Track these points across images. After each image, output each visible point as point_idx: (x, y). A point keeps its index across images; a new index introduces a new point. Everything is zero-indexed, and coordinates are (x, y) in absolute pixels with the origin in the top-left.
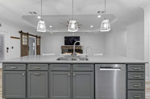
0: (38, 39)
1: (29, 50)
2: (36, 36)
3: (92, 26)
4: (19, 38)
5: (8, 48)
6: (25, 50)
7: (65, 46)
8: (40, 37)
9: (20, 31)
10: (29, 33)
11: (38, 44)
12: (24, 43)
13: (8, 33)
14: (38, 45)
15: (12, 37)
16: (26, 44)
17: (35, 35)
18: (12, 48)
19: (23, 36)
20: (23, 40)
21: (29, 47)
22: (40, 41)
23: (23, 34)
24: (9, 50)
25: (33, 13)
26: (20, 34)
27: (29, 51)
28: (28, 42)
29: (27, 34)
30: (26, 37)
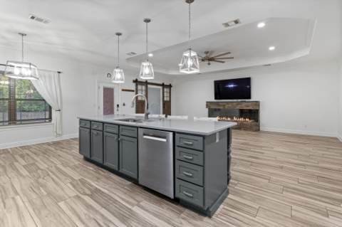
0: (166, 90)
2: (163, 85)
3: (272, 48)
4: (133, 91)
5: (118, 106)
7: (215, 101)
8: (170, 86)
9: (135, 79)
10: (149, 81)
11: (166, 99)
13: (118, 84)
14: (167, 101)
15: (123, 90)
16: (144, 98)
17: (161, 83)
18: (124, 105)
19: (139, 87)
20: (139, 93)
22: (170, 93)
23: (138, 83)
24: (119, 108)
25: (132, 54)
26: (134, 84)
29: (146, 83)
30: (144, 87)
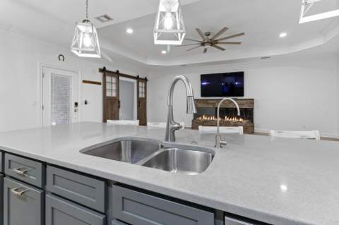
0: (141, 84)
1: (119, 107)
2: (137, 78)
3: (283, 35)
4: (99, 84)
5: (76, 104)
6: (111, 109)
7: (201, 98)
8: (145, 80)
9: (102, 68)
10: (121, 72)
11: (141, 96)
12: (108, 94)
13: (77, 73)
14: (142, 99)
15: (84, 82)
16: (114, 94)
17: (135, 76)
18: (86, 103)
19: (108, 79)
20: (108, 87)
21: (119, 102)
22: (145, 88)
23: (106, 73)
24: (79, 108)
25: (105, 19)
26: (101, 75)
27: (120, 110)
28: (118, 90)
29: (117, 74)
30: (114, 80)
